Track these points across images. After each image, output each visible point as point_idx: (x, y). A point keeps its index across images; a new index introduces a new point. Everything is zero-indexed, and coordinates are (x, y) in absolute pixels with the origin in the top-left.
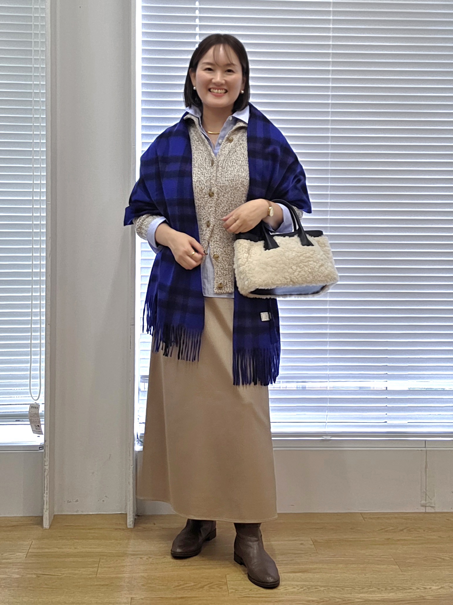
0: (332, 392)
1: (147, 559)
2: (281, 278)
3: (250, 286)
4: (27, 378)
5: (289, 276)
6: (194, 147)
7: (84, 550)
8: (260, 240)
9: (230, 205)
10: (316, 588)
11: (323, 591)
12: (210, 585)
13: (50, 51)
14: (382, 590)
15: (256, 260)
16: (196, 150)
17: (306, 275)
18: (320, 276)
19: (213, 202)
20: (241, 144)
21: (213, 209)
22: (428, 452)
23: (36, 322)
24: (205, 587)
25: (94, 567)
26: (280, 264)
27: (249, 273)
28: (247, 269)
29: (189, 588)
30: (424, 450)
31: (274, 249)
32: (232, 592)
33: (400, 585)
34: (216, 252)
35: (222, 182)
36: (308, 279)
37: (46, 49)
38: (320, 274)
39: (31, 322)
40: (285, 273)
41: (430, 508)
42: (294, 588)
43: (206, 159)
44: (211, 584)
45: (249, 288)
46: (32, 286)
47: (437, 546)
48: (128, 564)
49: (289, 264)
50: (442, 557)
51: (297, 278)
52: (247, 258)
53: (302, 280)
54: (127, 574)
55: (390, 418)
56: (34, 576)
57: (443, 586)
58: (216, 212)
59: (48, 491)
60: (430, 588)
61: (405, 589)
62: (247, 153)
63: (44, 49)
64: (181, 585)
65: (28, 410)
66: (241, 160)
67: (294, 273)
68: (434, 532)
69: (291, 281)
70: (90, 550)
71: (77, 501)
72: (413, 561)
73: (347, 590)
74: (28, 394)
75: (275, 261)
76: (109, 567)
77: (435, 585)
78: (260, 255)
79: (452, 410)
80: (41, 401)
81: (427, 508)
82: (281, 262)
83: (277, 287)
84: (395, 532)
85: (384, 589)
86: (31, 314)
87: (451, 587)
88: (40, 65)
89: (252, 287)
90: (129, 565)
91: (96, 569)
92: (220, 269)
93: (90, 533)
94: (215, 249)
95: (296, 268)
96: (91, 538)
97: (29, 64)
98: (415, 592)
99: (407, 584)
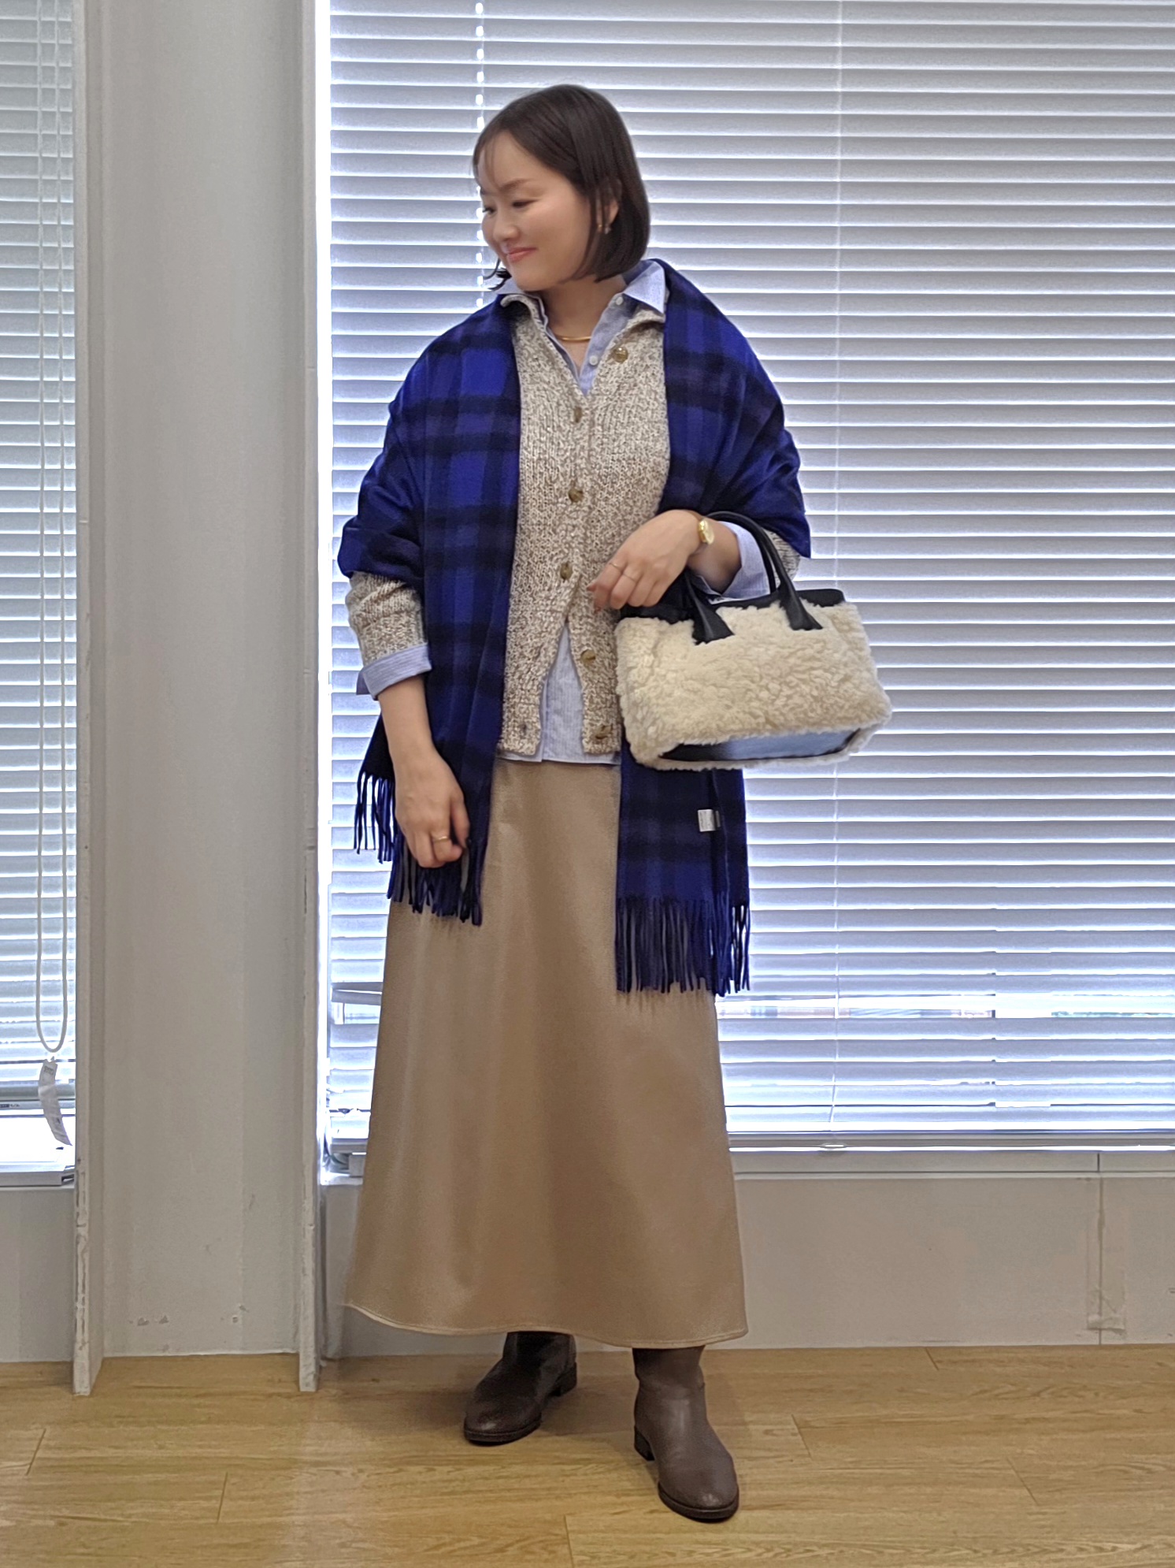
0: (848, 1024)
1: (353, 1474)
2: (741, 715)
3: (660, 739)
4: (28, 993)
5: (761, 709)
6: (527, 375)
7: (183, 1452)
8: (682, 620)
9: (622, 524)
10: (809, 1551)
11: (826, 1558)
12: (522, 1544)
13: (84, 115)
14: (985, 1555)
15: (676, 671)
16: (533, 383)
17: (806, 706)
18: (842, 708)
19: (581, 515)
20: (647, 367)
21: (580, 532)
22: (1105, 1182)
23: (52, 843)
24: (510, 1549)
25: (211, 1498)
26: (738, 679)
27: (658, 705)
28: (652, 695)
29: (467, 1552)
30: (1095, 1179)
31: (721, 641)
32: (582, 1563)
33: (1032, 1541)
34: (588, 645)
35: (604, 465)
36: (810, 714)
37: (74, 110)
38: (842, 702)
39: (39, 842)
40: (750, 700)
41: (1113, 1334)
42: (750, 1550)
43: (559, 404)
44: (524, 1540)
45: (659, 744)
46: (41, 746)
47: (1131, 1436)
48: (303, 1490)
49: (761, 678)
50: (1147, 1466)
51: (782, 714)
52: (651, 667)
53: (798, 719)
54: (298, 1514)
55: (1003, 1094)
56: (52, 1523)
57: (1146, 1542)
58: (585, 540)
59: (86, 1295)
60: (1114, 1549)
61: (1045, 1551)
62: (664, 391)
63: (70, 110)
64: (444, 1545)
65: (39, 1077)
66: (651, 407)
67: (774, 700)
68: (1124, 1398)
69: (768, 721)
70: (199, 1451)
71: (164, 1321)
72: (1068, 1475)
73: (892, 1555)
74: (34, 1036)
75: (724, 672)
76: (253, 1498)
77: (1126, 1540)
78: (685, 657)
79: (1170, 1072)
80: (68, 1052)
81: (1104, 1333)
82: (740, 673)
83: (732, 737)
84: (1018, 1398)
85: (990, 1551)
86: (39, 821)
87: (1170, 1546)
88: (59, 152)
89: (666, 740)
90: (306, 1493)
91: (214, 1504)
92: (598, 690)
93: (199, 1406)
94: (584, 638)
95: (779, 687)
96: (203, 1419)
97: (30, 150)
98: (1072, 1560)
99: (1053, 1538)
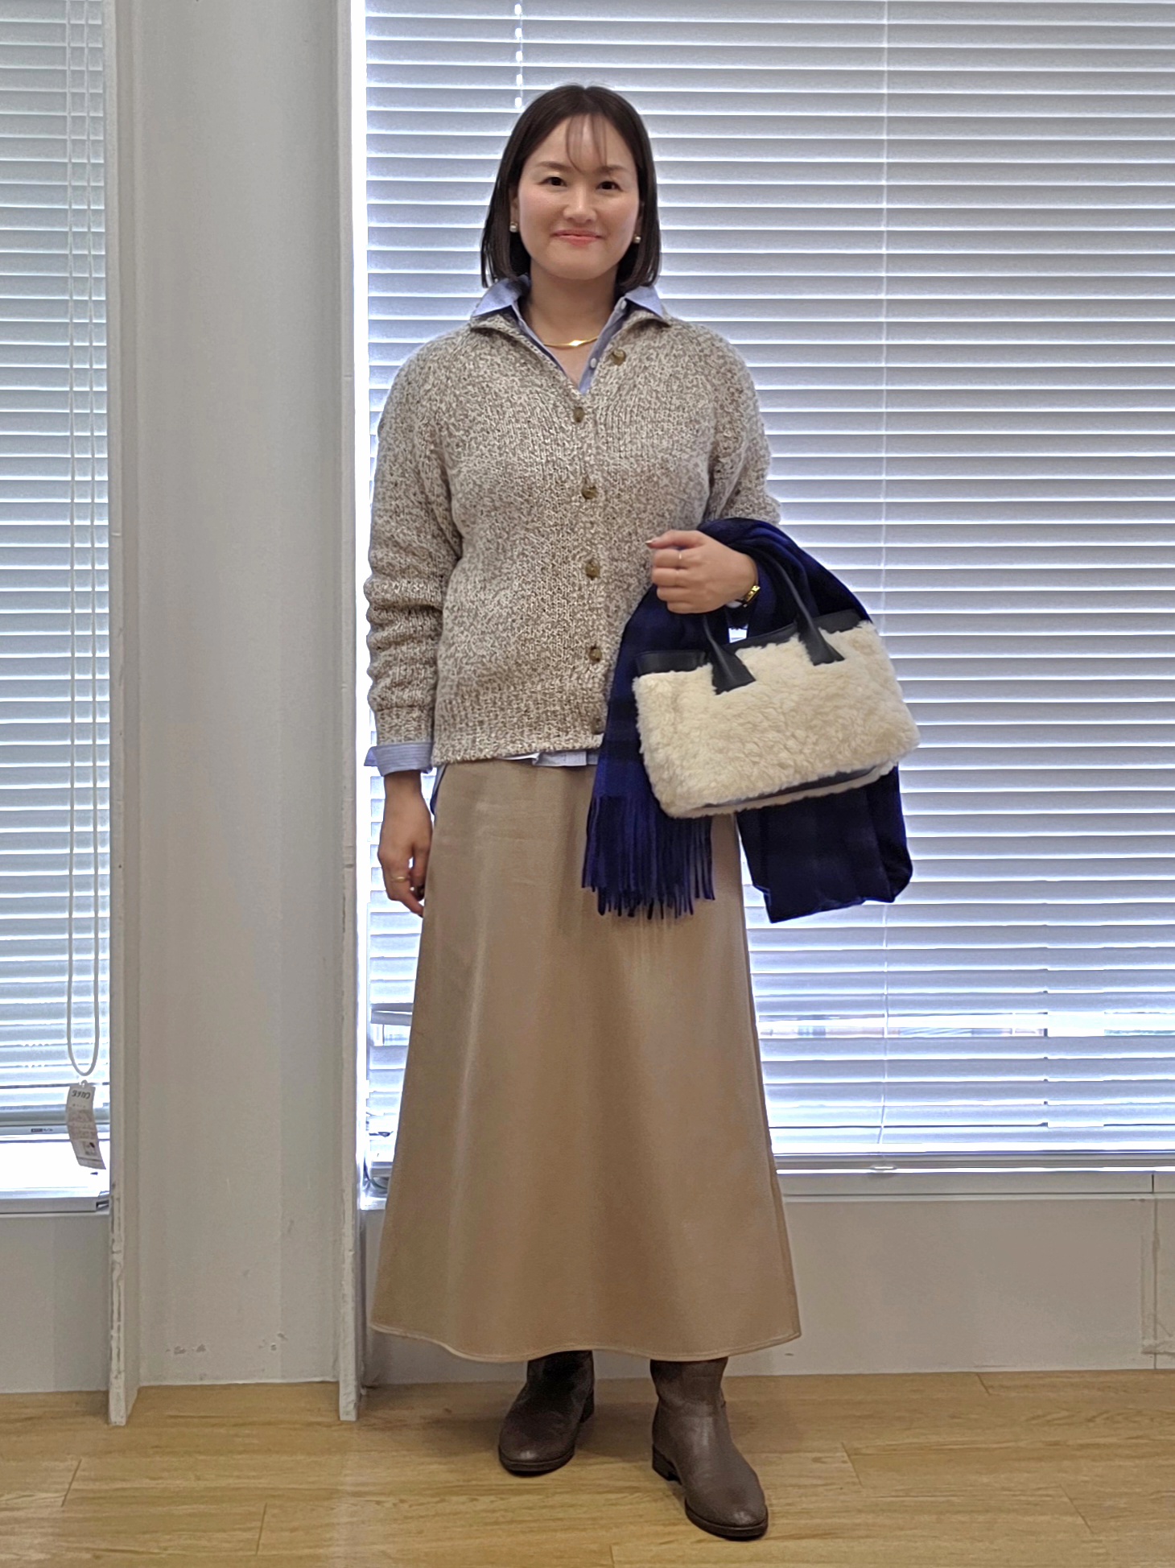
0: (897, 1044)
1: (395, 1505)
2: (770, 770)
4: (59, 1015)
7: (223, 1483)
9: (637, 522)
13: (115, 120)
19: (596, 511)
20: (646, 368)
21: (598, 529)
22: (1158, 1205)
23: (83, 862)
25: (250, 1529)
27: (682, 768)
30: (1149, 1201)
31: (743, 688)
35: (611, 462)
38: (868, 738)
39: (70, 861)
41: (1166, 1357)
43: (555, 406)
46: (72, 763)
48: (343, 1520)
52: (673, 724)
54: (339, 1546)
55: (1056, 1113)
56: (87, 1556)
59: (122, 1323)
63: (100, 115)
65: (64, 1102)
66: (653, 406)
69: (797, 771)
70: (237, 1481)
71: (201, 1349)
72: (1122, 1503)
74: (64, 1059)
76: (293, 1530)
80: (101, 1075)
81: (1159, 1357)
84: (1071, 1424)
86: (71, 839)
88: (89, 158)
90: (346, 1524)
91: (254, 1535)
93: (237, 1435)
96: (242, 1448)
97: (59, 156)
